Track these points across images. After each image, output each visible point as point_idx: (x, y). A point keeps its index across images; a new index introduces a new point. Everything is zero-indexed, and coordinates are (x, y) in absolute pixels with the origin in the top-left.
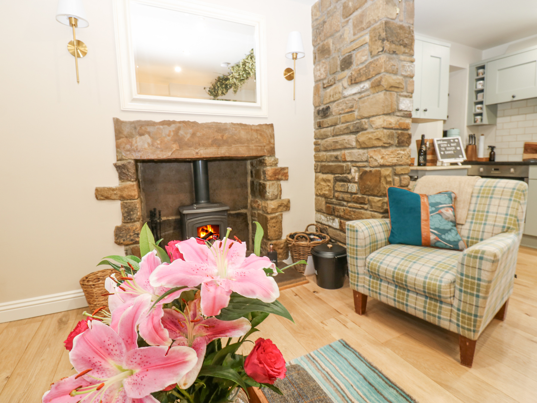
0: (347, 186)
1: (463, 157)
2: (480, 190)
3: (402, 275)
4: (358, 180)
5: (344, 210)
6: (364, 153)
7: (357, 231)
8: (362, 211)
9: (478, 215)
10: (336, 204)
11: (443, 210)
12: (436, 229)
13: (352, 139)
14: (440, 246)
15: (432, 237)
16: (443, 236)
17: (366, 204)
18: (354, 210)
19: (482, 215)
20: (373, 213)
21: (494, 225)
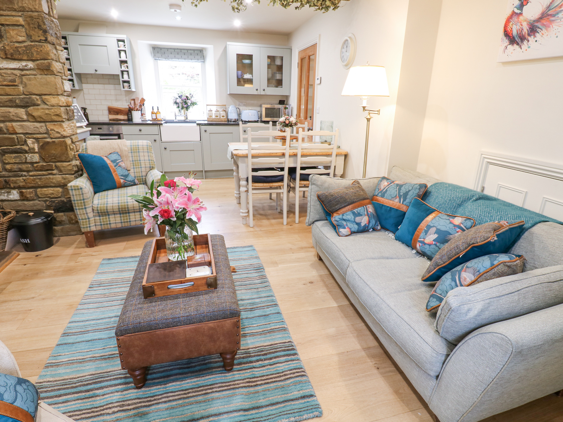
0: (24, 157)
1: (85, 121)
2: (131, 148)
3: (125, 205)
4: (39, 149)
5: (25, 180)
6: (41, 126)
7: (81, 189)
8: (51, 176)
9: (135, 163)
10: (10, 177)
11: (120, 164)
12: (122, 176)
13: (22, 112)
14: (127, 185)
15: (122, 181)
16: (127, 179)
17: (53, 170)
18: (39, 177)
19: (138, 163)
20: (64, 176)
21: (146, 167)
